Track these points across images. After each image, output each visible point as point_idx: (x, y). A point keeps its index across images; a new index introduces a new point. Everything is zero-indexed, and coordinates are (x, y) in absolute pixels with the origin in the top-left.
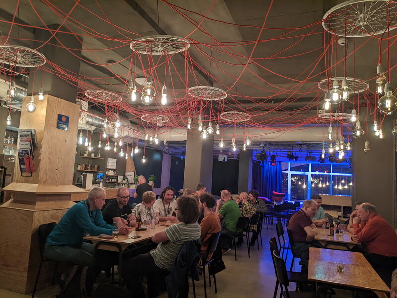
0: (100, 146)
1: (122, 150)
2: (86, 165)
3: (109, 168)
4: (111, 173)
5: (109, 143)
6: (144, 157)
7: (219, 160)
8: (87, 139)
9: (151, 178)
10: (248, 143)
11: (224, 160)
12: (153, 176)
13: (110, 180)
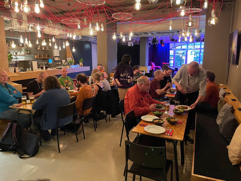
0: (37, 43)
1: (56, 44)
2: (40, 55)
3: (55, 55)
4: (57, 59)
5: (44, 40)
6: (74, 47)
7: (128, 46)
8: (26, 39)
9: (80, 61)
10: (131, 34)
11: (131, 45)
12: (82, 59)
13: (57, 63)
